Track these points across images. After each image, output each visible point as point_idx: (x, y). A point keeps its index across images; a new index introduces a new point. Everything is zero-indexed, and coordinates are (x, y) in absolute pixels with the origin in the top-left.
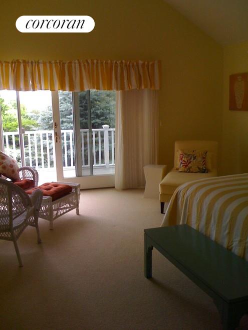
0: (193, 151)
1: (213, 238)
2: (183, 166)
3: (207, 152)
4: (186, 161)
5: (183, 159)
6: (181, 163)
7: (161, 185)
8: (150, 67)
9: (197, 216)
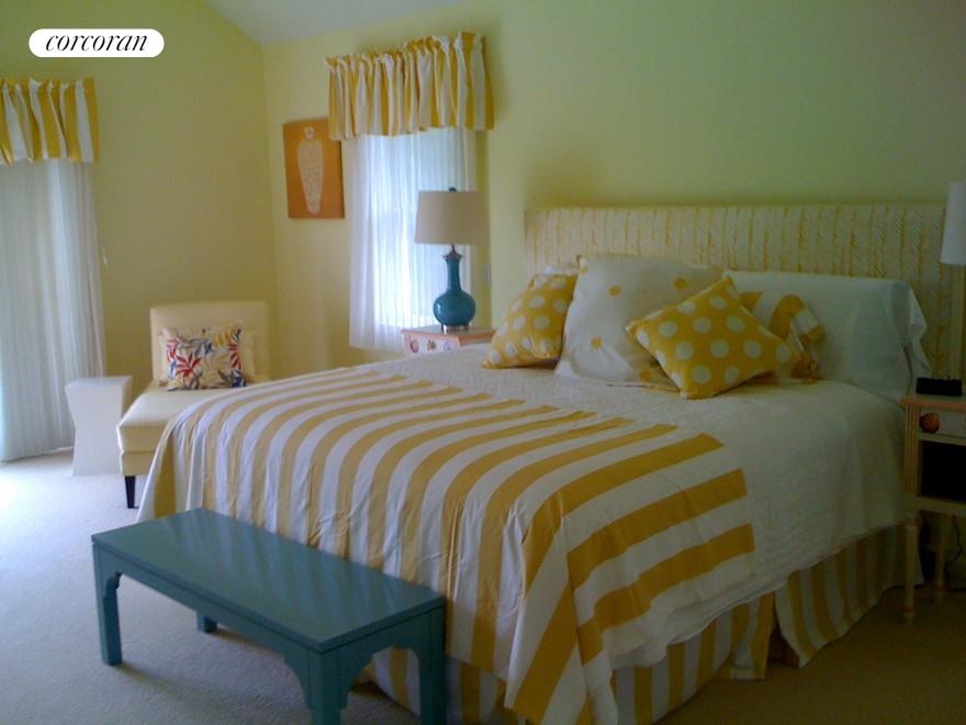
0: (204, 331)
1: (273, 527)
2: (178, 373)
3: (239, 331)
4: (186, 357)
5: (178, 353)
6: (173, 365)
7: (121, 428)
8: (62, 98)
9: (228, 482)
